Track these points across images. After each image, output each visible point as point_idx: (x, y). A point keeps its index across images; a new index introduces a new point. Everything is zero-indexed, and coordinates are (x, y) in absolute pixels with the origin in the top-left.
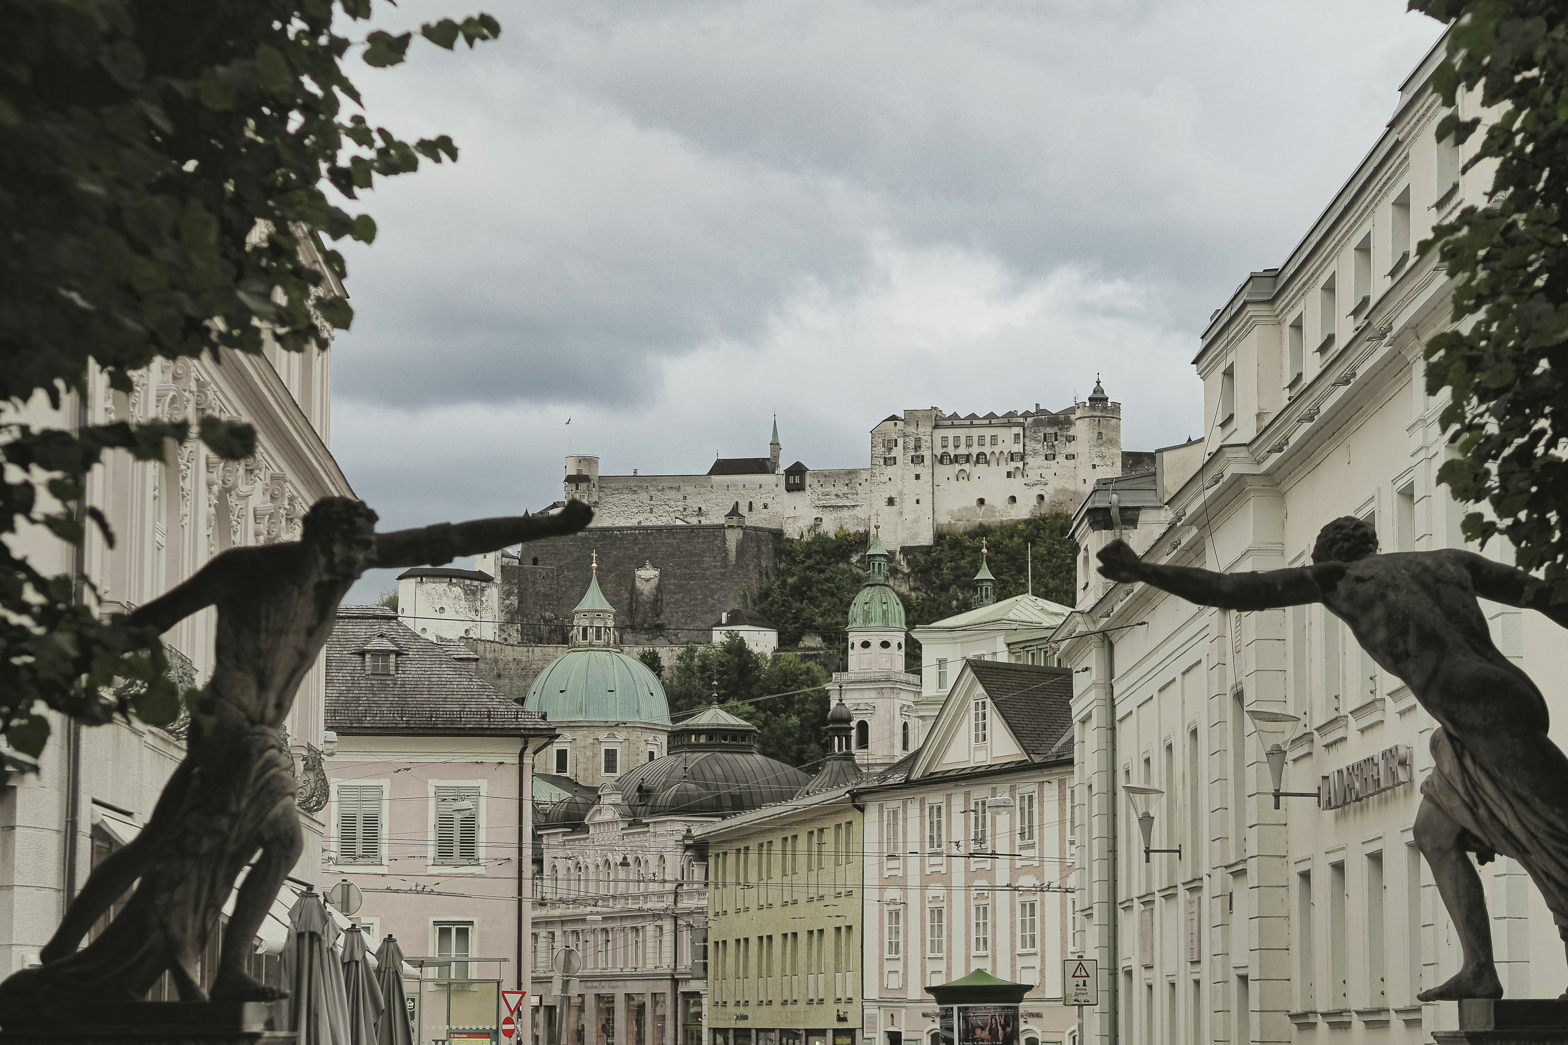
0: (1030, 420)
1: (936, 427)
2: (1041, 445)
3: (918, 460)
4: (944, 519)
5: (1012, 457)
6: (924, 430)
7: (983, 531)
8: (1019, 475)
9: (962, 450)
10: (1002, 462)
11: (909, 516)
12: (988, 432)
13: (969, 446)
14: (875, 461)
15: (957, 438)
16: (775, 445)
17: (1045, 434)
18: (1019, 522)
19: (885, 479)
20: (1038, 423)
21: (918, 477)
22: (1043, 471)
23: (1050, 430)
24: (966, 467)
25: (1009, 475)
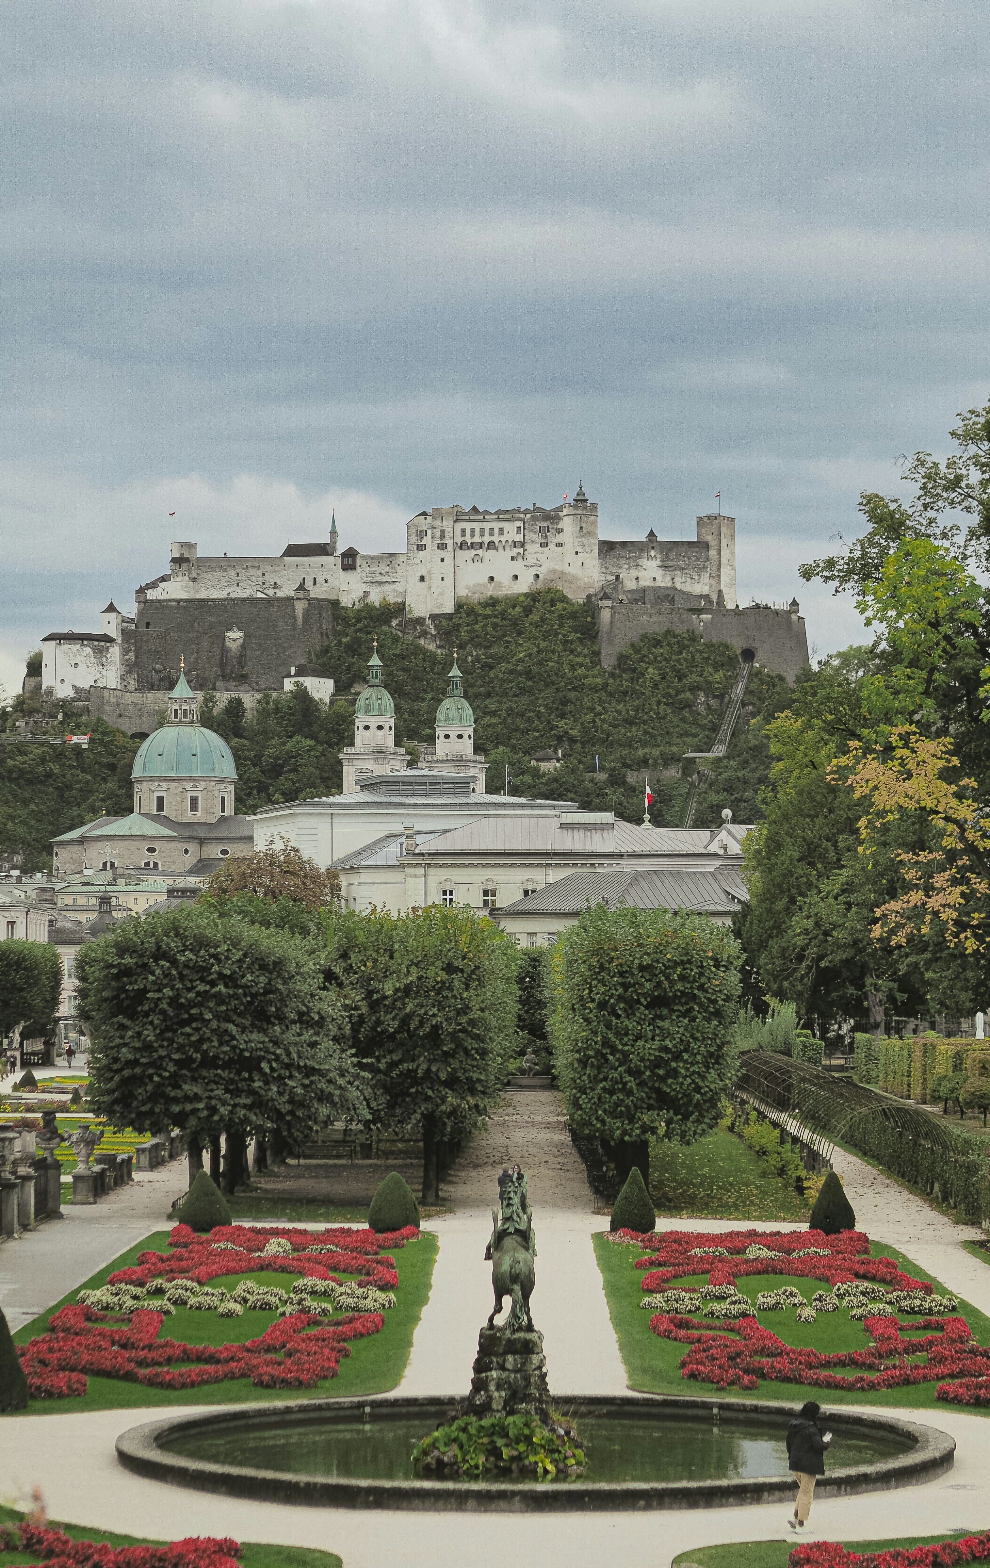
0: (528, 515)
1: (457, 521)
2: (536, 536)
3: (443, 547)
4: (463, 592)
5: (515, 544)
6: (447, 524)
7: (492, 602)
8: (520, 559)
9: (477, 539)
10: (508, 548)
11: (436, 591)
12: (496, 526)
13: (481, 535)
14: (410, 547)
15: (473, 530)
16: (334, 533)
17: (539, 527)
18: (520, 595)
19: (417, 561)
20: (534, 519)
21: (442, 560)
22: (538, 556)
23: (544, 523)
24: (480, 552)
25: (513, 558)
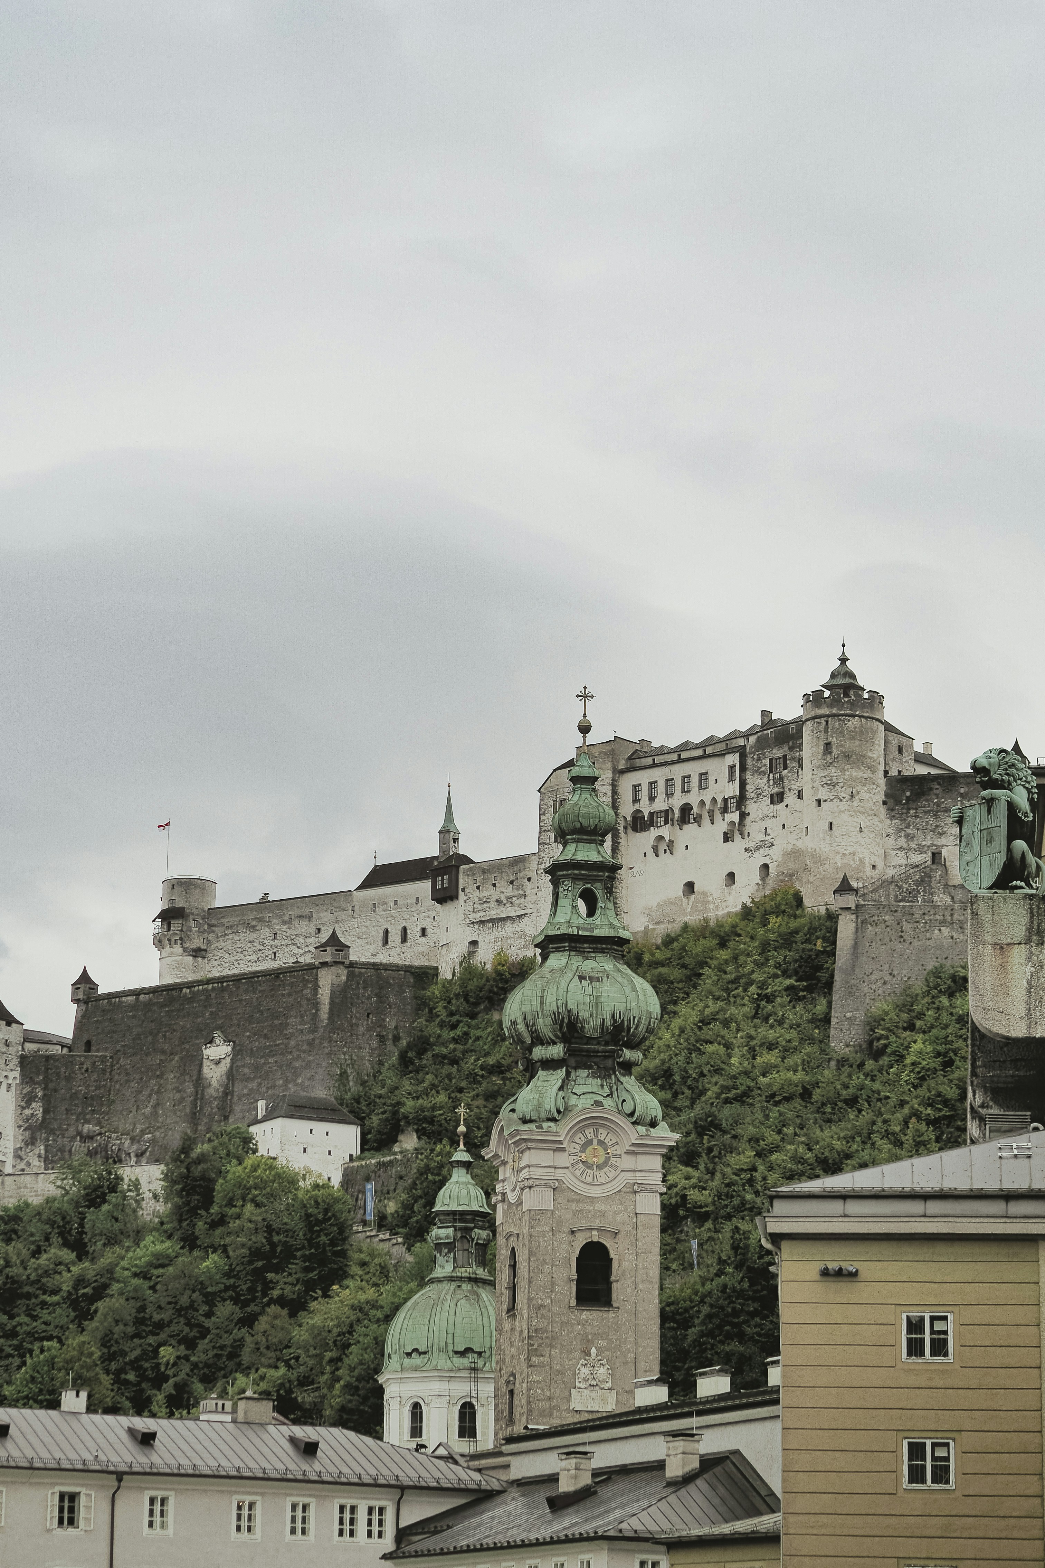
0: (753, 739)
1: (626, 769)
2: (765, 781)
5: (728, 805)
6: (603, 777)
7: (690, 936)
8: (737, 836)
9: (660, 804)
10: (715, 816)
12: (693, 771)
13: (669, 795)
14: (544, 838)
15: (653, 785)
16: (451, 833)
17: (771, 760)
18: (737, 915)
20: (761, 744)
22: (768, 823)
23: (777, 753)
24: (665, 831)
25: (726, 837)
